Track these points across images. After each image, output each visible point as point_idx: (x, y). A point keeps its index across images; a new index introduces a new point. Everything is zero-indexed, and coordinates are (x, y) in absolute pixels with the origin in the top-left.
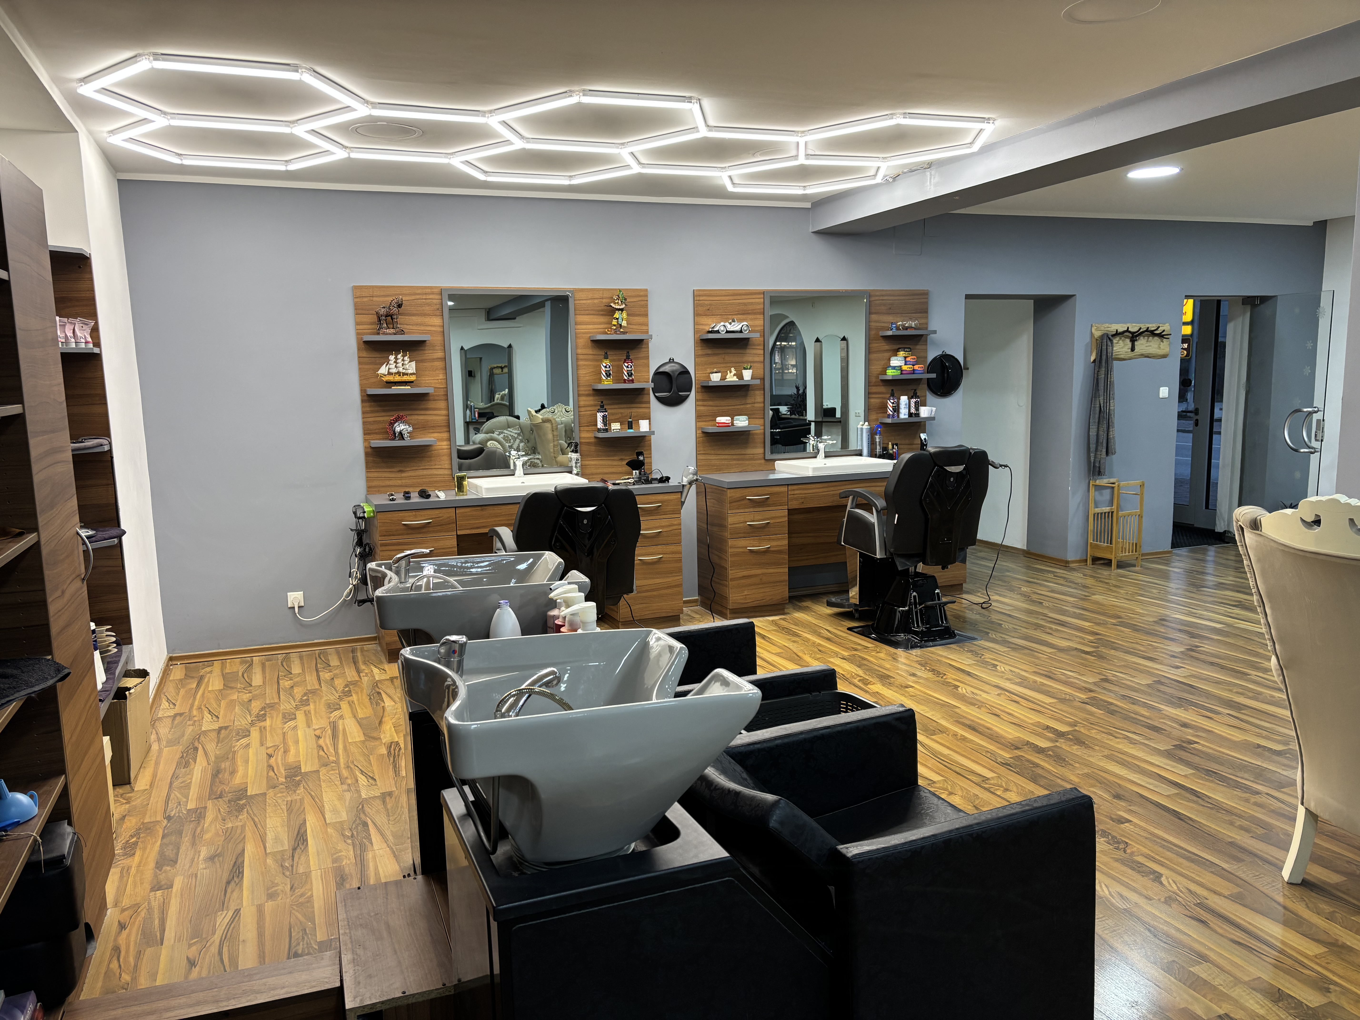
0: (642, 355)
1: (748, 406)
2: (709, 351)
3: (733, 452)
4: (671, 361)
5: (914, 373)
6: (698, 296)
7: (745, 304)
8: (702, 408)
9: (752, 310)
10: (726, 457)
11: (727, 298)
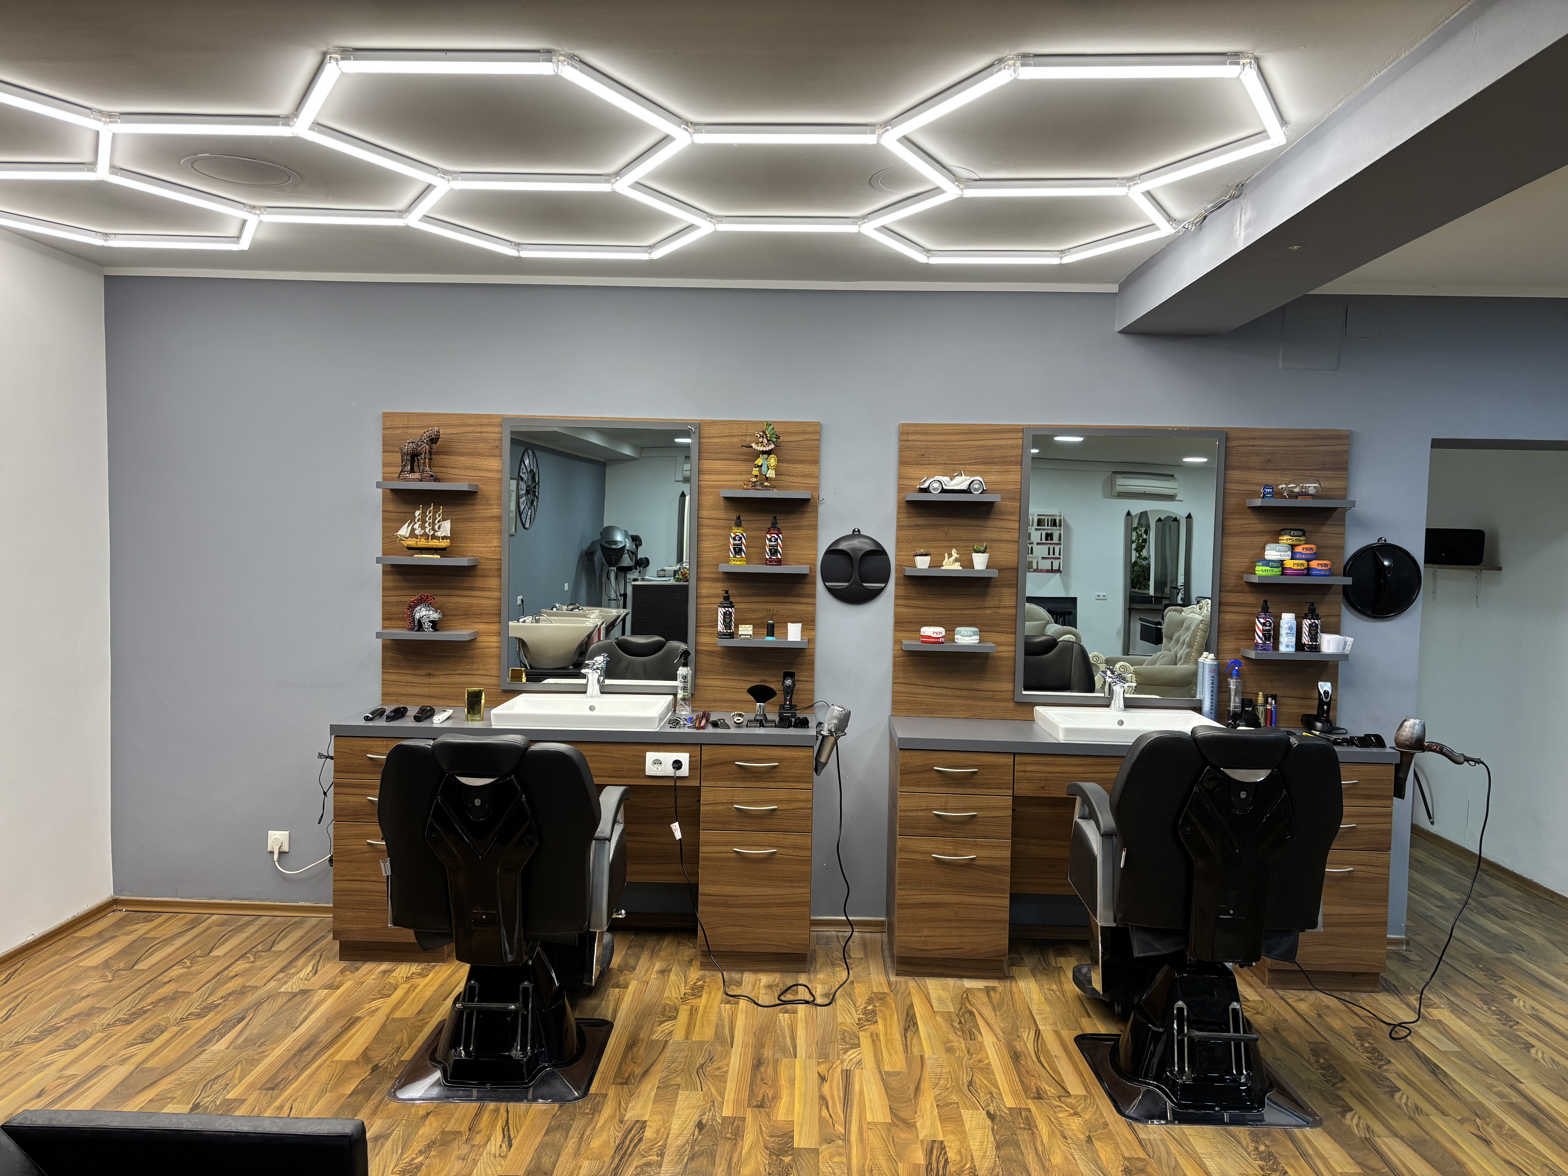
0: (805, 522)
1: (988, 611)
2: (921, 521)
3: (956, 684)
4: (856, 534)
5: (1308, 574)
6: (906, 433)
7: (988, 448)
8: (904, 610)
9: (1000, 457)
10: (944, 691)
11: (957, 437)
